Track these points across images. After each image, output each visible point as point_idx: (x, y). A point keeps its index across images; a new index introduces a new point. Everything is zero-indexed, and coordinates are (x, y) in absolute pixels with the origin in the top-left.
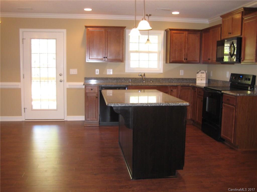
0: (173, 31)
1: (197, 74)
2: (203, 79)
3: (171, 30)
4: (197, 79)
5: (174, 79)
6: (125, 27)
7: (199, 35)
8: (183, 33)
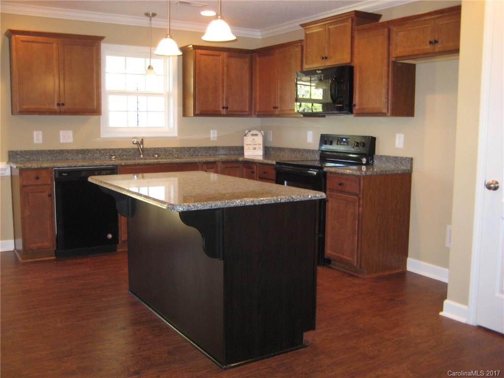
0: (200, 51)
1: (245, 137)
2: (257, 147)
3: (196, 48)
4: (246, 148)
5: (201, 148)
7: (247, 60)
8: (219, 56)
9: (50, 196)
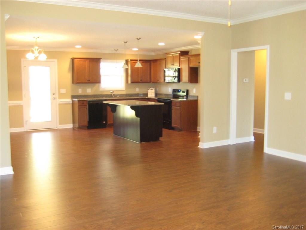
1: (148, 90)
2: (152, 93)
3: (131, 60)
4: (148, 94)
5: (133, 94)
6: (100, 59)
7: (149, 63)
9: (87, 109)
